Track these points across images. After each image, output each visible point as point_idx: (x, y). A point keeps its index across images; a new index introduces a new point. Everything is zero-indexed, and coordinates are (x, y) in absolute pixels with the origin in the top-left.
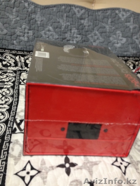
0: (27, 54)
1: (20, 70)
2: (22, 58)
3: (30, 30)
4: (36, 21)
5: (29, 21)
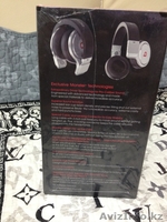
1: (6, 133)
3: (13, 71)
4: (20, 57)
5: (10, 58)
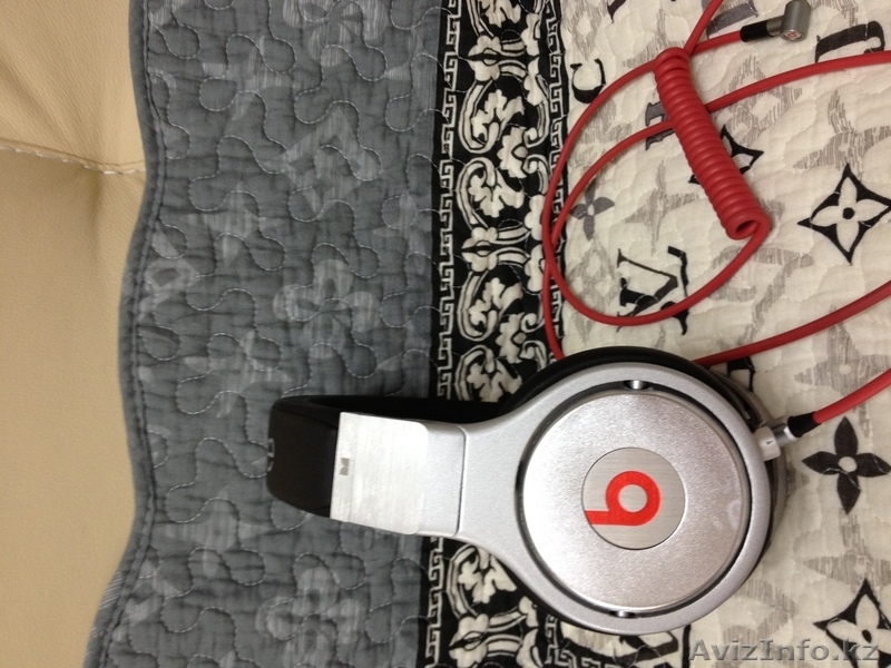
0: (439, 595)
1: (542, 642)
2: (466, 627)
3: (293, 585)
4: (237, 550)
5: (239, 590)
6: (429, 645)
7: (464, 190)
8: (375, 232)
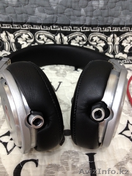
6: (6, 25)
7: (130, 35)
8: (121, 7)
